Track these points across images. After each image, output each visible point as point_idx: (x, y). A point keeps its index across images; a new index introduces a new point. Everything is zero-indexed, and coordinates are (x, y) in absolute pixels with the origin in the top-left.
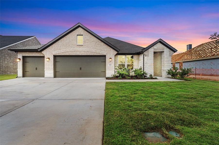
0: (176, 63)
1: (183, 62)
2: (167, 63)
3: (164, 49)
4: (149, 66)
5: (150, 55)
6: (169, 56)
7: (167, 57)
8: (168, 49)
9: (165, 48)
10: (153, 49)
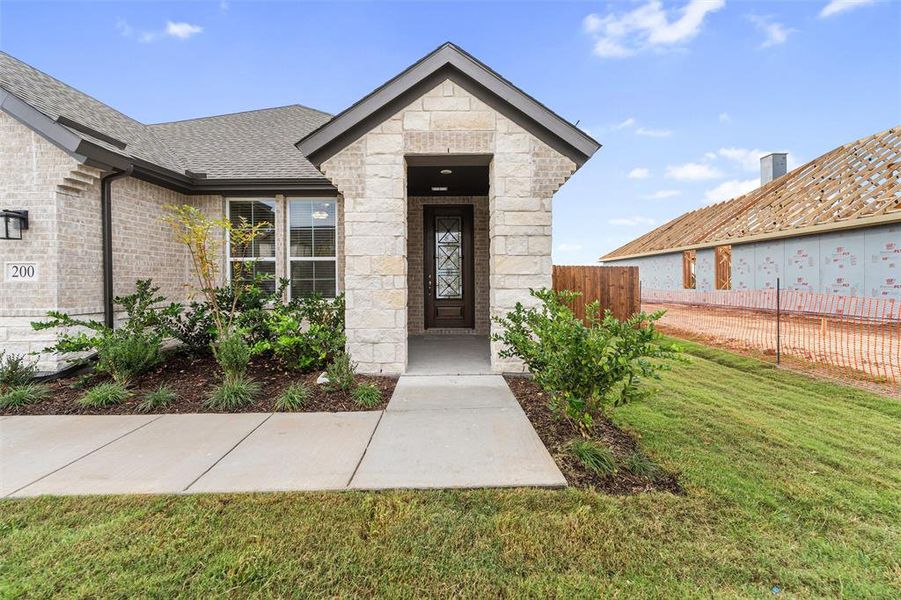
0: (699, 250)
1: (735, 246)
2: (520, 249)
3: (490, 135)
4: (367, 277)
5: (371, 182)
6: (535, 194)
7: (518, 203)
8: (525, 139)
9: (503, 123)
10: (400, 139)
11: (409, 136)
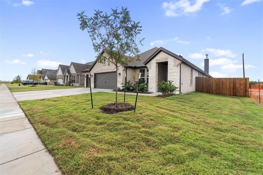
2: (172, 75)
5: (152, 67)
6: (174, 66)
10: (155, 61)
11: (157, 60)
